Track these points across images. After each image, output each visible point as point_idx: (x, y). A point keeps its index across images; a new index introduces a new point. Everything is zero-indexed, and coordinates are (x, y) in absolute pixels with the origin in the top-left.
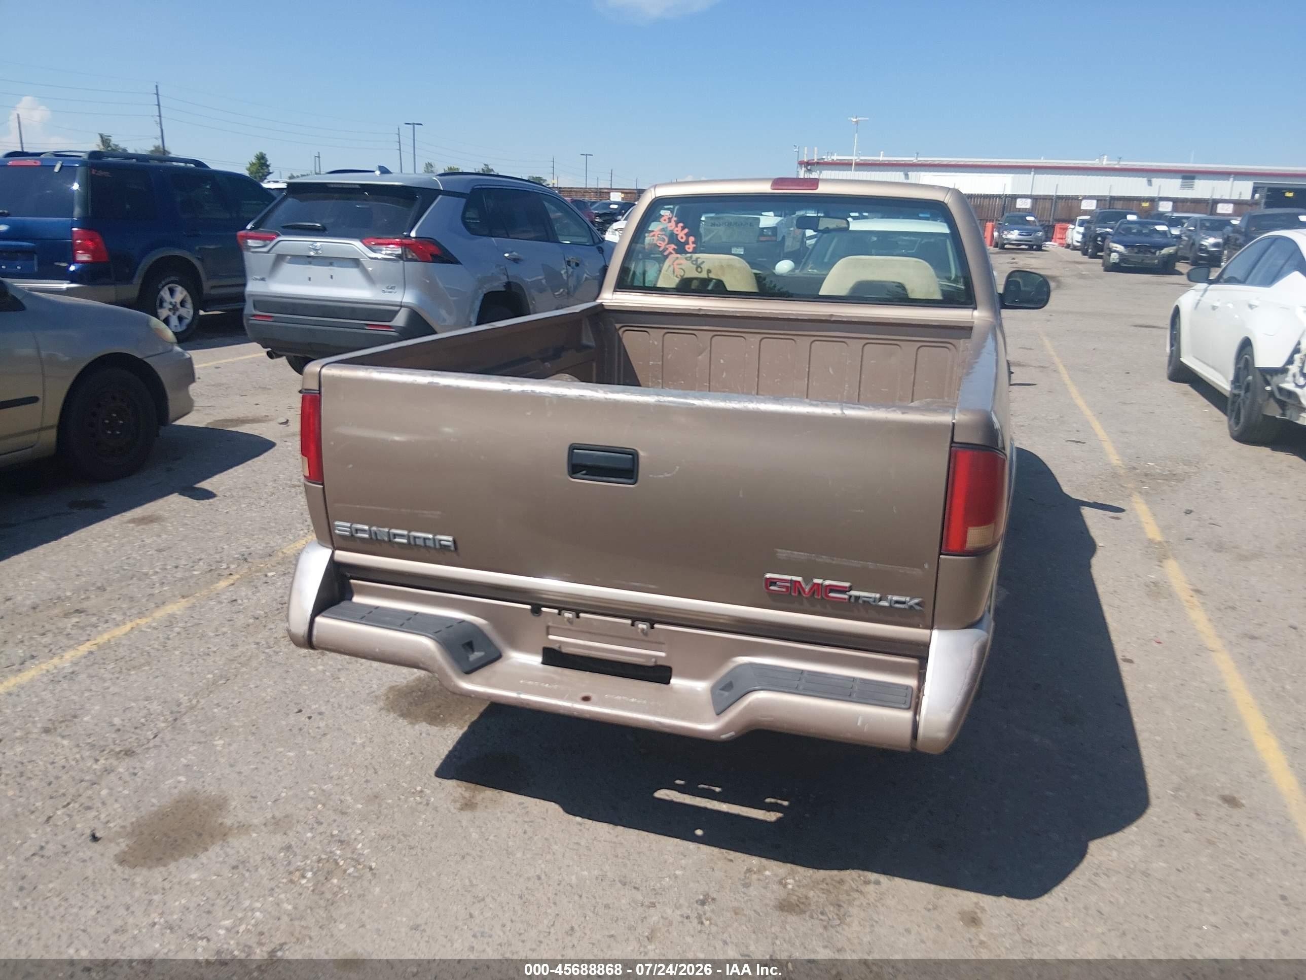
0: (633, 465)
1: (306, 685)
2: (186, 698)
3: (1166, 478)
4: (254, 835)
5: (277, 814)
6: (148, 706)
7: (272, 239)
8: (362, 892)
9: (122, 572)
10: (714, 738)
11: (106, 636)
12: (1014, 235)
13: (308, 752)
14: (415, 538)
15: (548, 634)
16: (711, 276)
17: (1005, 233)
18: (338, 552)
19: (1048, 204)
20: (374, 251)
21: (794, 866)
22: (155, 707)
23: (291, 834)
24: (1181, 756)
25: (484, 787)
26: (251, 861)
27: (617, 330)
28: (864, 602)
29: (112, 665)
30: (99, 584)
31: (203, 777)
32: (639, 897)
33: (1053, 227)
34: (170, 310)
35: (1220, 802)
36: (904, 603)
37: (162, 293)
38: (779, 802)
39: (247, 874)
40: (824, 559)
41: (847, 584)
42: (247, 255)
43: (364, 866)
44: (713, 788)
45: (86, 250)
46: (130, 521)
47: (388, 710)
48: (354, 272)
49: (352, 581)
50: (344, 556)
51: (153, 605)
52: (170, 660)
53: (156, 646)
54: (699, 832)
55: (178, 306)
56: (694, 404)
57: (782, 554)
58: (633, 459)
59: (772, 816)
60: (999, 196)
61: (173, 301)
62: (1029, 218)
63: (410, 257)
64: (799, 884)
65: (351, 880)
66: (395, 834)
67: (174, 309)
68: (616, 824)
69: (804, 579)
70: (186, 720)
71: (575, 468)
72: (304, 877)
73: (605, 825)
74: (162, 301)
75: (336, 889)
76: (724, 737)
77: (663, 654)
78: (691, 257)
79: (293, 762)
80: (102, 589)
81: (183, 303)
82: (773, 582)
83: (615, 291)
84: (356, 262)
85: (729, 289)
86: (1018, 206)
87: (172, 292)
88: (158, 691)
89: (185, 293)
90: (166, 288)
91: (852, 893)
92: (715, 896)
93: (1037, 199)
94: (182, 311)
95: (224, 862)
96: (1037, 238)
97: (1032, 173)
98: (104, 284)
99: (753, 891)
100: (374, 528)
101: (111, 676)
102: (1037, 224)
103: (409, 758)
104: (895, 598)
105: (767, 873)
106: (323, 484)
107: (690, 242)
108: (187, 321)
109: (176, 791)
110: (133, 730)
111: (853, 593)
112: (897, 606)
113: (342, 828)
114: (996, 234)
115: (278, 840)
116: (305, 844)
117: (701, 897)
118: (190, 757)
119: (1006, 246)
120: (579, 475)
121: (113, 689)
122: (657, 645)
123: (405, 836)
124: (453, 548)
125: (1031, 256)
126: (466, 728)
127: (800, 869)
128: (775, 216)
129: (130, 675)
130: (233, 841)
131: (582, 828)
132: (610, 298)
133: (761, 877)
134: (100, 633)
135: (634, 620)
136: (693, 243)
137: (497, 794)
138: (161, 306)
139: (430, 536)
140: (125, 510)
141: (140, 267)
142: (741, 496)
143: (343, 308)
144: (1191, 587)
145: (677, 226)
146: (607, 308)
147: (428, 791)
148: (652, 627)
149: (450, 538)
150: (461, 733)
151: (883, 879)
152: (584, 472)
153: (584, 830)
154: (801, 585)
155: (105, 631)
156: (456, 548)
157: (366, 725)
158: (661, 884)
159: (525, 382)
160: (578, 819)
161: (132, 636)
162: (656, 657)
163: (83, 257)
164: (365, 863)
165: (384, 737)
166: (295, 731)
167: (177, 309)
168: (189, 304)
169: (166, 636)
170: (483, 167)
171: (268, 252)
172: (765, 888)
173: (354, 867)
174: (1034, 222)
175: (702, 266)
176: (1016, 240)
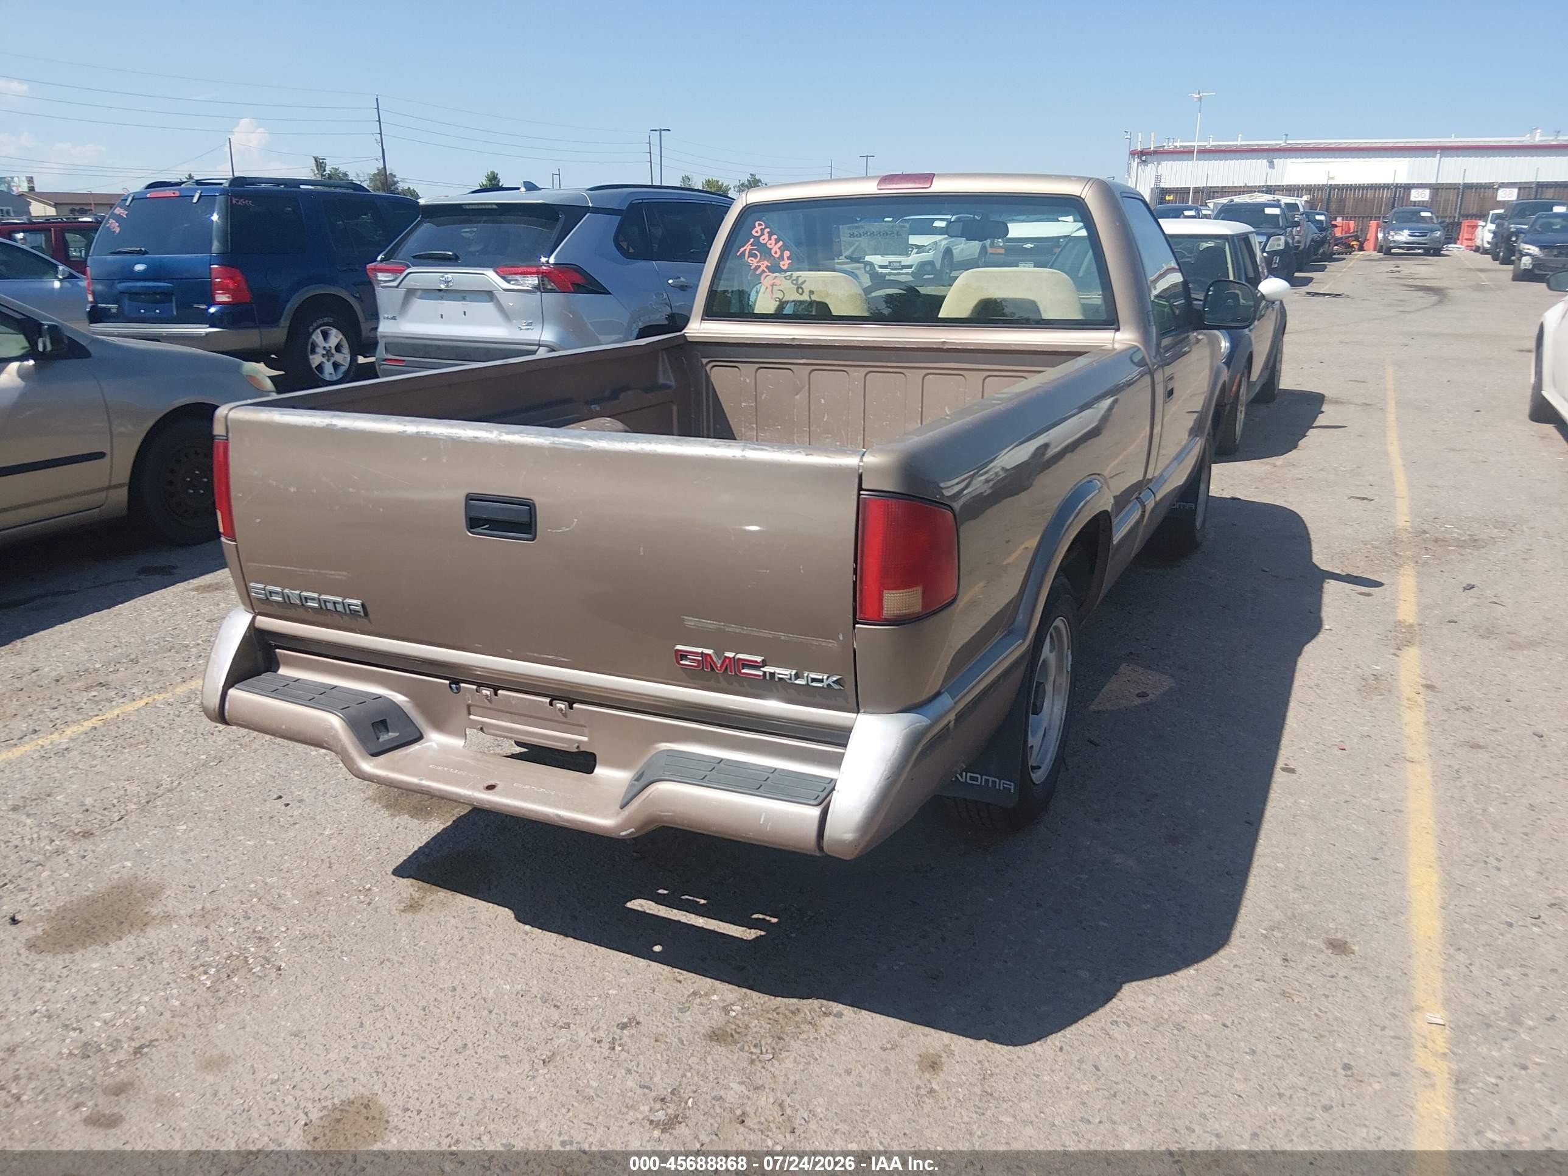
0: (531, 518)
1: (299, 769)
2: (169, 779)
3: (1461, 544)
4: (175, 926)
5: (208, 906)
6: (127, 787)
7: (402, 271)
8: (257, 993)
9: (162, 643)
10: (614, 835)
11: (116, 712)
12: (1404, 236)
13: (268, 842)
14: (325, 602)
15: (470, 714)
16: (814, 298)
17: (1392, 233)
18: (259, 618)
19: (1452, 196)
20: (508, 282)
21: (749, 992)
22: (133, 788)
23: (213, 926)
24: (1299, 888)
25: (439, 888)
26: (160, 953)
27: (704, 366)
28: (780, 679)
29: (110, 742)
30: (133, 656)
31: (149, 863)
32: (555, 1015)
33: (1459, 224)
34: (323, 355)
35: (1323, 947)
36: (821, 681)
37: (314, 337)
38: (768, 918)
39: (150, 967)
40: (734, 628)
41: (759, 659)
42: (379, 291)
43: (273, 965)
44: (698, 900)
45: (226, 290)
46: (193, 590)
47: (375, 801)
48: (489, 307)
49: (277, 650)
50: (267, 623)
51: (180, 680)
52: (171, 738)
53: (163, 724)
54: (657, 948)
55: (333, 351)
56: (589, 446)
57: (690, 621)
58: (530, 509)
59: (751, 934)
60: (1387, 187)
61: (327, 345)
62: (1423, 214)
63: (549, 287)
64: (745, 1011)
65: (252, 979)
66: (320, 934)
67: (328, 354)
68: (566, 935)
69: (715, 653)
70: (158, 803)
71: (473, 523)
72: (206, 973)
73: (554, 935)
74: (314, 346)
75: (232, 988)
76: (623, 834)
77: (585, 739)
78: (791, 276)
79: (248, 851)
80: (135, 661)
81: (338, 348)
82: (683, 655)
83: (703, 319)
84: (489, 295)
85: (834, 313)
86: (1413, 198)
87: (325, 335)
88: (144, 772)
89: (341, 336)
90: (318, 331)
91: (802, 1026)
92: (641, 1020)
93: (1438, 189)
94: (338, 357)
95: (132, 953)
96: (1434, 240)
97: (1438, 155)
98: (244, 328)
99: (687, 1017)
100: (286, 591)
101: (104, 754)
102: (1435, 221)
103: (373, 854)
104: (813, 675)
105: (715, 997)
106: (235, 541)
107: (785, 258)
108: (343, 369)
109: (116, 876)
110: (101, 811)
111: (768, 669)
112: (814, 684)
113: (267, 925)
114: (1380, 235)
115: (199, 932)
116: (222, 939)
117: (625, 1020)
118: (146, 841)
119: (1393, 251)
120: (479, 530)
121: (99, 768)
122: (577, 728)
123: (329, 936)
124: (362, 614)
125: (1424, 262)
126: (449, 823)
127: (755, 995)
128: (1075, 221)
129: (122, 753)
130: (151, 932)
131: (527, 938)
132: (698, 328)
133: (706, 1002)
134: (112, 708)
135: (554, 698)
136: (789, 258)
137: (450, 897)
138: (313, 352)
139: (339, 599)
140: (194, 577)
141: (288, 307)
142: (642, 554)
143: (477, 349)
144: (1424, 682)
145: (770, 239)
146: (689, 340)
147: (375, 889)
148: (571, 708)
149: (359, 602)
150: (442, 827)
151: (847, 1011)
152: (487, 526)
153: (528, 940)
154: (711, 658)
155: (118, 706)
156: (366, 614)
157: (343, 815)
158: (586, 1004)
159: (420, 422)
160: (528, 927)
161: (143, 712)
162: (579, 742)
163: (222, 298)
164: (275, 963)
165: (357, 829)
166: (266, 818)
167: (333, 355)
168: (346, 350)
169: (177, 713)
170: (749, 177)
171: (397, 287)
172: (704, 1014)
173: (262, 966)
174: (1431, 218)
175: (803, 286)
176: (1406, 243)
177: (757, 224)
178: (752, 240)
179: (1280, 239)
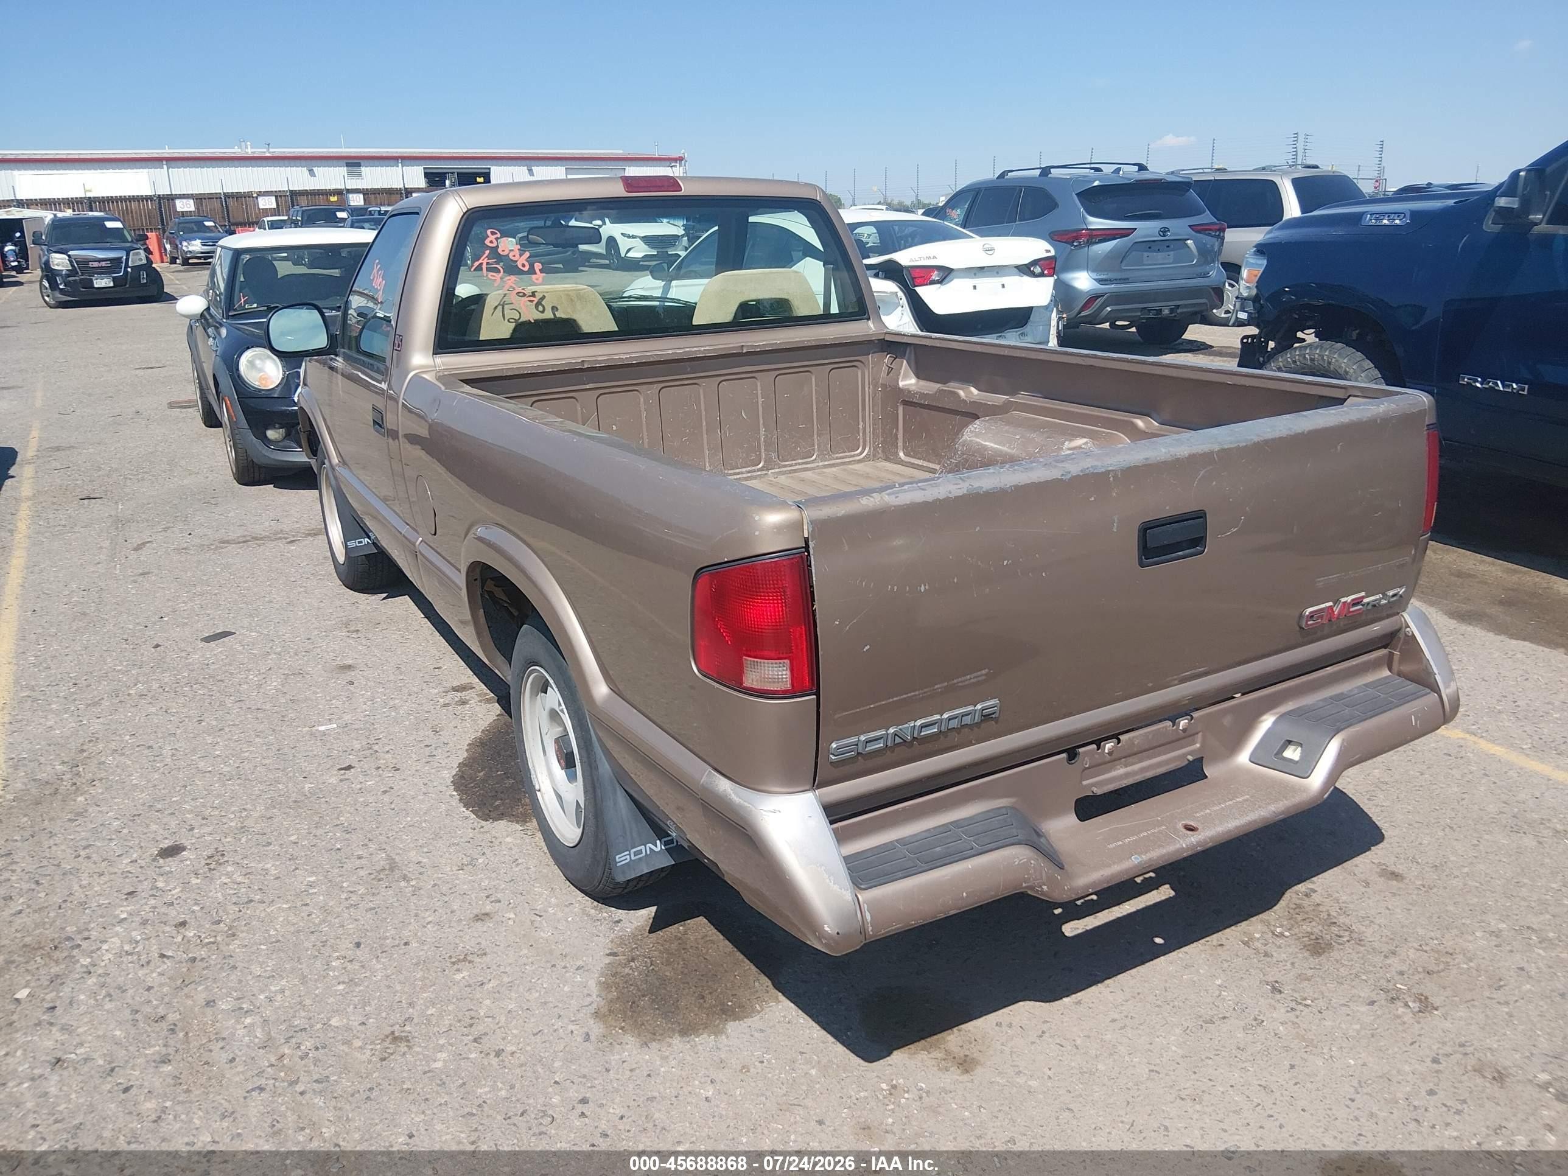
12: (196, 246)
15: (1082, 780)
16: (558, 315)
17: (185, 243)
19: (216, 203)
36: (1396, 594)
40: (1350, 575)
41: (1363, 594)
54: (1159, 940)
57: (1321, 582)
62: (207, 224)
64: (1287, 928)
69: (1334, 603)
82: (1311, 616)
86: (180, 209)
93: (197, 199)
104: (1391, 593)
105: (1257, 936)
111: (1365, 601)
112: (1392, 600)
122: (1190, 739)
124: (997, 715)
126: (783, 998)
133: (1262, 942)
135: (1174, 719)
136: (541, 271)
148: (1192, 719)
154: (1332, 610)
160: (1067, 1000)
162: (1192, 753)
172: (1279, 947)
175: (543, 303)
176: (202, 253)
177: (489, 232)
178: (487, 252)
179: (138, 254)
